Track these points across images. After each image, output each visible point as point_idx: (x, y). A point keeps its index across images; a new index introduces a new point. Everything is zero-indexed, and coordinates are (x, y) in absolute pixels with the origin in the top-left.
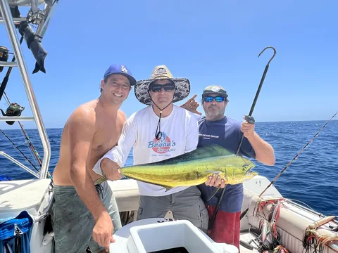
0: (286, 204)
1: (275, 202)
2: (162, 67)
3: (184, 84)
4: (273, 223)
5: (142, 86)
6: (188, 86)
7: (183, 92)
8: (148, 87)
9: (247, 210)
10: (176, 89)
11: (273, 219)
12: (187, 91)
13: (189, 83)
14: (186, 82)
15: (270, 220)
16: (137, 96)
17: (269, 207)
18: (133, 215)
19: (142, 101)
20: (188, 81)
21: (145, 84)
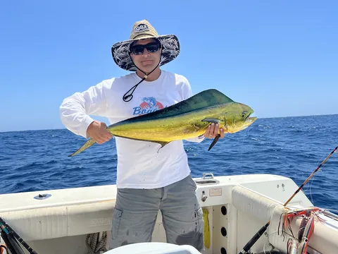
0: (322, 216)
1: (308, 213)
2: (142, 22)
3: (171, 41)
4: (303, 242)
5: (121, 49)
6: (176, 43)
7: (172, 51)
8: (128, 48)
9: (267, 225)
10: (163, 48)
11: (304, 238)
12: (177, 49)
13: (177, 40)
14: (173, 38)
15: (300, 239)
16: (117, 61)
17: (299, 220)
18: (105, 237)
19: (123, 66)
20: (175, 38)
21: (124, 46)
